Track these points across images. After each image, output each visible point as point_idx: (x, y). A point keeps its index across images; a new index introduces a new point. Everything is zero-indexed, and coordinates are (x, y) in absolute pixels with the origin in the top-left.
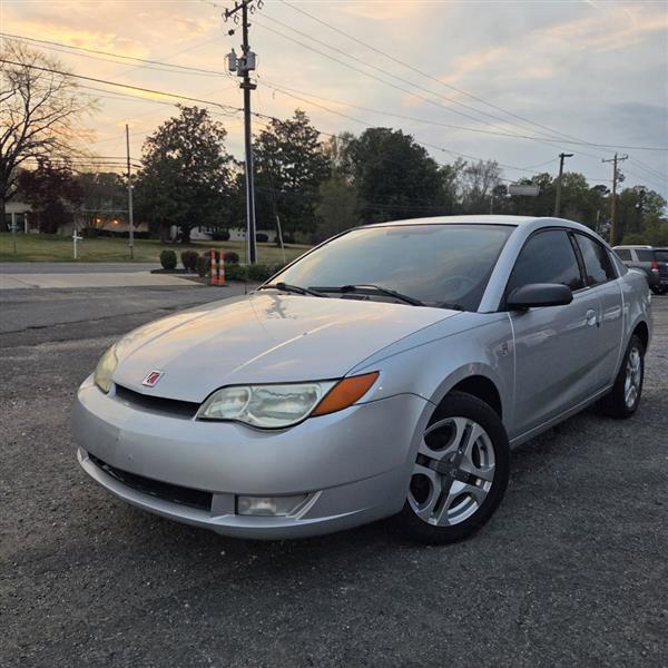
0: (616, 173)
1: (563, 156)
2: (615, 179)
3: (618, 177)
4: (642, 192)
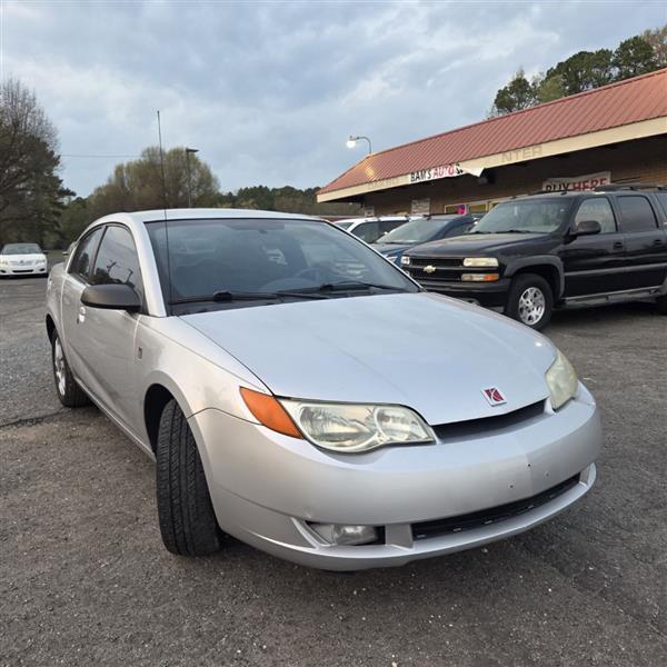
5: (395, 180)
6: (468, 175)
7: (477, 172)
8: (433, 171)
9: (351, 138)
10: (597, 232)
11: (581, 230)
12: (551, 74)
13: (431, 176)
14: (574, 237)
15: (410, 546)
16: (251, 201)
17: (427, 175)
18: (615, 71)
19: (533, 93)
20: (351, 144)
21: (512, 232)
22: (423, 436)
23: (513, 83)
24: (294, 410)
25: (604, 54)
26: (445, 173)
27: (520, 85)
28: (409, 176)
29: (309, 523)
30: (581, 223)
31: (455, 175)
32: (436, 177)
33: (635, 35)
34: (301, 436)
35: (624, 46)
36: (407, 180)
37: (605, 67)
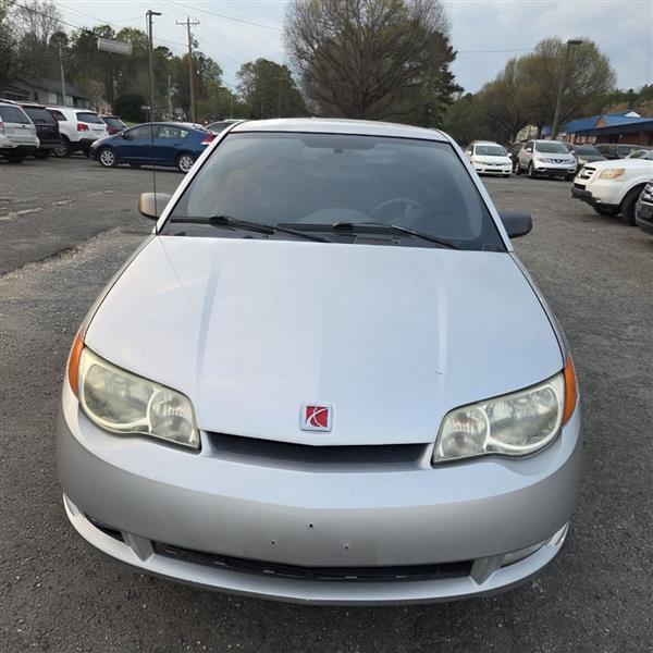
0: (190, 38)
1: (151, 13)
2: (190, 44)
3: (193, 42)
4: (201, 59)
34: (78, 394)
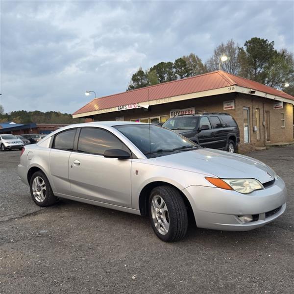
5: (111, 109)
6: (143, 108)
7: (147, 107)
8: (127, 106)
9: (87, 92)
10: (208, 129)
11: (203, 128)
12: (152, 70)
13: (127, 108)
14: (200, 131)
15: (264, 220)
16: (18, 117)
17: (125, 107)
18: (174, 70)
19: (146, 76)
20: (87, 94)
21: (178, 129)
22: (260, 187)
23: (138, 72)
24: (228, 182)
25: (170, 64)
26: (133, 107)
27: (141, 73)
28: (117, 108)
29: (239, 216)
30: (203, 126)
31: (137, 108)
32: (129, 108)
33: (179, 58)
34: (232, 189)
35: (177, 61)
36: (116, 109)
37: (171, 69)
